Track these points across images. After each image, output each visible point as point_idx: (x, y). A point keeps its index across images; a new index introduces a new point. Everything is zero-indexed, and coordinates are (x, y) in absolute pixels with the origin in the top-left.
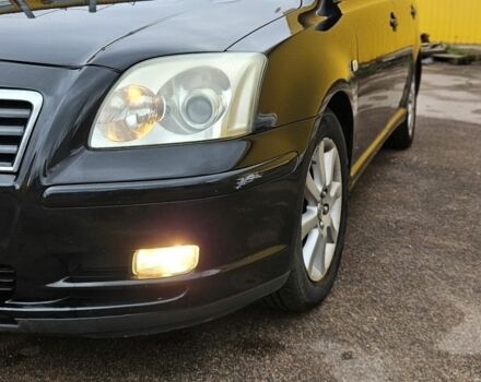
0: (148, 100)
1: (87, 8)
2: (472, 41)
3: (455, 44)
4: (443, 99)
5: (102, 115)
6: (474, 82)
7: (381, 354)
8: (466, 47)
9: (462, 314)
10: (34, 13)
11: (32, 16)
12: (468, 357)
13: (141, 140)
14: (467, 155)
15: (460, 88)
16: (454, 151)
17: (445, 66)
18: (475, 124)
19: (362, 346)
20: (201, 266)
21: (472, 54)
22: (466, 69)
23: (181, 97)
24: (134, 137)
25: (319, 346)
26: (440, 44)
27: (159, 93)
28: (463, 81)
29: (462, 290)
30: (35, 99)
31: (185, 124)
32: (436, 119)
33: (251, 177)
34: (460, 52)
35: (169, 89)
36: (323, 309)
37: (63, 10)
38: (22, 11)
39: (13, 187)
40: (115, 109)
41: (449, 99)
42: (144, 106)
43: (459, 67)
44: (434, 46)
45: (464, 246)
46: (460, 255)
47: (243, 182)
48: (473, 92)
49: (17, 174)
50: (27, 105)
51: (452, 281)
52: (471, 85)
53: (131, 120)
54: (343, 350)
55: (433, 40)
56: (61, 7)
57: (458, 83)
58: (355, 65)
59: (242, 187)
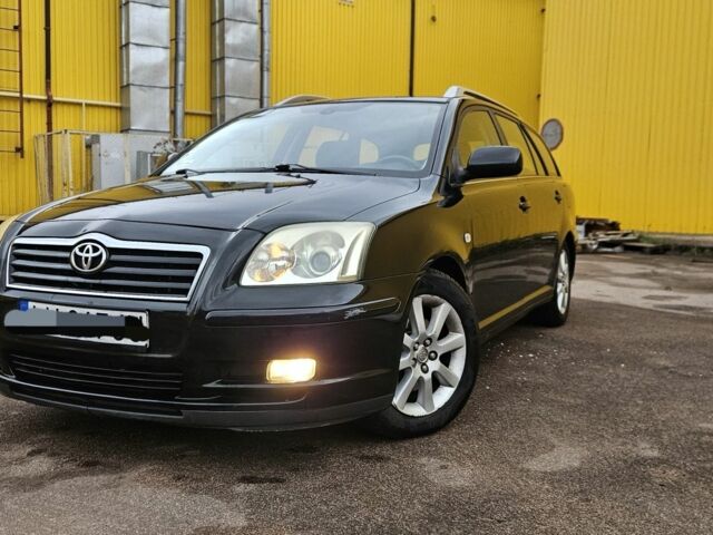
0: (285, 254)
1: (263, 190)
2: (668, 230)
3: (649, 233)
4: (617, 285)
5: (250, 263)
6: (660, 271)
7: (472, 467)
8: (661, 236)
9: (554, 446)
10: (213, 194)
11: (211, 197)
12: (545, 473)
13: (278, 281)
14: (618, 334)
15: (644, 276)
16: (606, 330)
17: (637, 255)
18: (641, 309)
19: (459, 462)
20: (318, 376)
21: (667, 243)
22: (657, 258)
23: (309, 252)
24: (272, 279)
25: (424, 460)
26: (633, 233)
27: (292, 249)
28: (649, 269)
29: (561, 431)
30: (205, 251)
31: (309, 270)
32: (601, 303)
33: (358, 311)
34: (653, 241)
35: (301, 245)
36: (435, 438)
37: (240, 192)
38: (202, 192)
39: (185, 313)
40: (262, 261)
41: (624, 286)
42: (282, 258)
43: (649, 256)
44: (626, 235)
45: (579, 401)
46: (572, 408)
47: (350, 314)
48: (654, 280)
49: (188, 303)
50: (200, 256)
51: (554, 424)
52: (655, 274)
53: (272, 268)
54: (443, 463)
55: (624, 228)
56: (240, 190)
57: (642, 271)
58: (468, 238)
59: (350, 318)
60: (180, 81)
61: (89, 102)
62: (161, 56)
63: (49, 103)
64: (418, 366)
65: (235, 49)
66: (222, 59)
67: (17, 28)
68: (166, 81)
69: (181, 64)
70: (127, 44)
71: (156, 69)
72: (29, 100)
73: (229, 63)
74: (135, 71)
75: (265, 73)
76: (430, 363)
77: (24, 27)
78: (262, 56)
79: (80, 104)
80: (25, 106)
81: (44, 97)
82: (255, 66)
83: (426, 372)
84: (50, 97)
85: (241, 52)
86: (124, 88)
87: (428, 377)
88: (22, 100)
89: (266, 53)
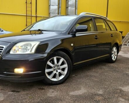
30: (5, 47)
33: (32, 60)
50: (3, 47)
58: (72, 45)
59: (30, 61)
60: (60, 12)
61: (43, 16)
62: (56, 7)
63: (36, 17)
64: (55, 71)
65: (71, 5)
66: (68, 7)
67: (31, 3)
68: (57, 12)
69: (60, 9)
70: (50, 5)
71: (55, 10)
72: (33, 16)
73: (69, 8)
74: (51, 10)
75: (76, 10)
76: (58, 70)
77: (32, 3)
78: (76, 7)
79: (42, 17)
80: (32, 17)
81: (35, 16)
82: (74, 8)
83: (57, 72)
84: (36, 16)
85: (71, 6)
86: (50, 13)
87: (57, 73)
88: (31, 16)
89: (77, 6)
